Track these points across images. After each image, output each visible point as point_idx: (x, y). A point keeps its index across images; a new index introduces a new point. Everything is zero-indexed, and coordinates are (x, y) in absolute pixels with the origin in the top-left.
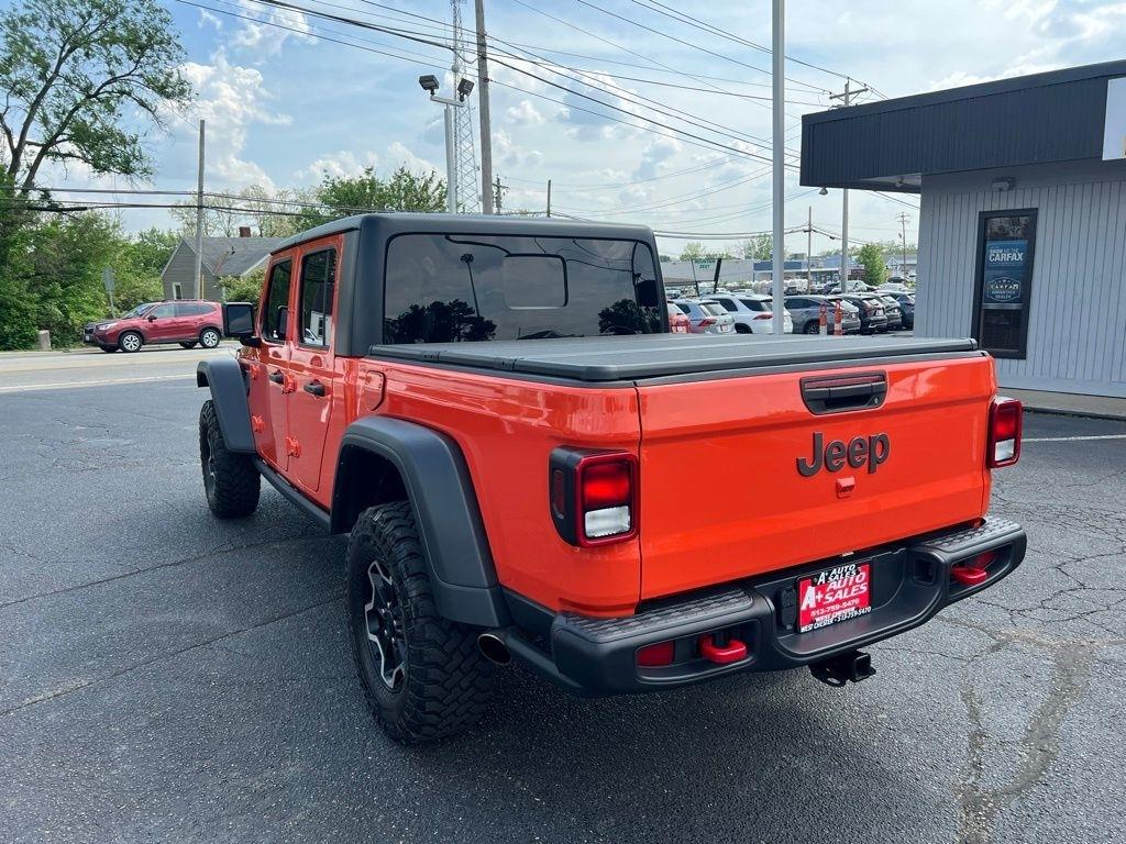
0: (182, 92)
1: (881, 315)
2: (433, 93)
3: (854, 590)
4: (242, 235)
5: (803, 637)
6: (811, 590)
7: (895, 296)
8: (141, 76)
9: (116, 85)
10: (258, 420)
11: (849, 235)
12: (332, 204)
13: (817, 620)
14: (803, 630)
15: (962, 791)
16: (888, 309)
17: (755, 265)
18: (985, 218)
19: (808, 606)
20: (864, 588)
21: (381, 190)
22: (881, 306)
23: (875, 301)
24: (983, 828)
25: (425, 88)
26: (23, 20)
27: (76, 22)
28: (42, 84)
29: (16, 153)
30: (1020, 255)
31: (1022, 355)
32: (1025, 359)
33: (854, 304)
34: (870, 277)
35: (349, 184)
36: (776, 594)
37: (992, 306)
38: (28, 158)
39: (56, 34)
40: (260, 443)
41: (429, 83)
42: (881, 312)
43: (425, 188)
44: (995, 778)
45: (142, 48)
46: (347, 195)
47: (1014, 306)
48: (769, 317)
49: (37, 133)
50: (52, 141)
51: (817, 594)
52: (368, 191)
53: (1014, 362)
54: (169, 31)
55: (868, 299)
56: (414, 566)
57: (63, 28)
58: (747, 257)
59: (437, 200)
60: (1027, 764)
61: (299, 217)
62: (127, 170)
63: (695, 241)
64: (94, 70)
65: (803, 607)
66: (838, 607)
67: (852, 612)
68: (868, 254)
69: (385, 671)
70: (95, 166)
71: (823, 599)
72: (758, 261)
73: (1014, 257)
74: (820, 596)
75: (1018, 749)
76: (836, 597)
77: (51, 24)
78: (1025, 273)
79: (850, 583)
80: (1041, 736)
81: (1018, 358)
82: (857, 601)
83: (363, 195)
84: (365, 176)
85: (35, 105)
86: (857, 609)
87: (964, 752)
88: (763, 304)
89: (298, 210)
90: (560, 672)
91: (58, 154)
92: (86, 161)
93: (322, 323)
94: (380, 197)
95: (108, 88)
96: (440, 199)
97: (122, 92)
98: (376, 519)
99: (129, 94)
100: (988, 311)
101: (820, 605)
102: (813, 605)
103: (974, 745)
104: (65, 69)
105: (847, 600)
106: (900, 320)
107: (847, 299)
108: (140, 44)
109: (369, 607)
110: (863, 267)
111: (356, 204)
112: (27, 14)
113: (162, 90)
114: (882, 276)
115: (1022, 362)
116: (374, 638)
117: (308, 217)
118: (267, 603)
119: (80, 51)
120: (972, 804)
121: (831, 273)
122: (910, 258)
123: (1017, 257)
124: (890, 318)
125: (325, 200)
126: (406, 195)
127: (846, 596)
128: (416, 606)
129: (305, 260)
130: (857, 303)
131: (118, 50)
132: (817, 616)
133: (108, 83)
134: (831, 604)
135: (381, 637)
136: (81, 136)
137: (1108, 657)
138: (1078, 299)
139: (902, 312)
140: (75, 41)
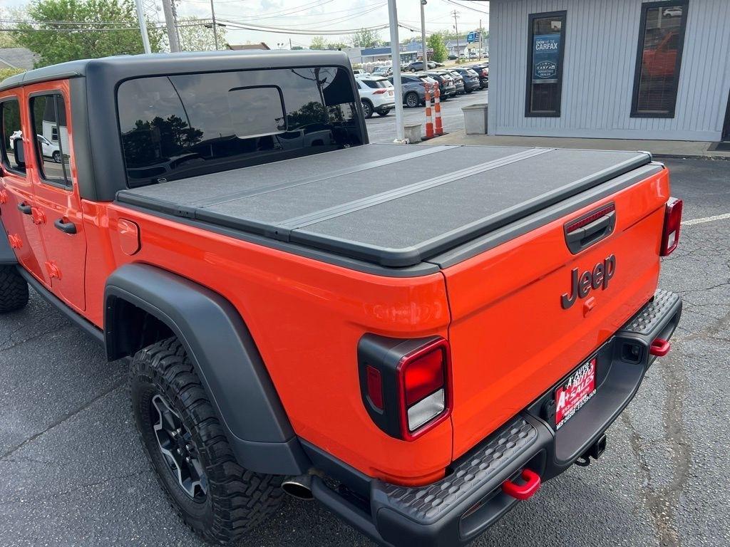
1: (452, 85)
3: (587, 381)
5: (558, 433)
6: (563, 394)
7: (459, 71)
10: (14, 239)
11: (426, 28)
12: (41, 19)
13: (566, 415)
14: (558, 427)
15: (644, 495)
16: (456, 81)
17: (362, 51)
18: (533, 18)
19: (561, 407)
20: (592, 378)
21: (80, 6)
22: (451, 79)
23: (447, 76)
24: (671, 528)
30: (556, 45)
31: (558, 114)
32: (559, 116)
33: (435, 78)
34: (436, 57)
36: (542, 407)
37: (538, 81)
40: (19, 255)
42: (451, 83)
44: (662, 479)
47: (553, 81)
48: (383, 92)
51: (566, 396)
52: (69, 7)
53: (553, 119)
55: (443, 75)
56: (203, 412)
58: (355, 46)
59: (126, 13)
60: (675, 459)
61: (15, 32)
63: (319, 36)
65: (558, 410)
66: (578, 399)
67: (586, 398)
68: (434, 40)
69: (182, 481)
71: (570, 398)
72: (364, 48)
73: (552, 47)
74: (568, 396)
75: (665, 445)
76: (577, 392)
78: (559, 57)
79: (585, 377)
80: (675, 430)
81: (556, 116)
82: (588, 389)
83: (66, 11)
86: (588, 395)
87: (632, 455)
88: (378, 83)
89: (14, 26)
90: (384, 539)
93: (55, 131)
94: (80, 11)
96: (128, 12)
98: (155, 364)
100: (537, 86)
101: (567, 403)
102: (563, 405)
103: (636, 448)
105: (583, 391)
106: (463, 88)
107: (430, 75)
109: (158, 427)
110: (432, 50)
111: (61, 18)
114: (445, 55)
115: (558, 119)
116: (168, 453)
117: (25, 31)
118: (56, 401)
120: (656, 507)
121: (411, 55)
122: (460, 42)
123: (554, 46)
124: (457, 87)
125: (34, 16)
126: (101, 9)
127: (582, 388)
128: (211, 448)
129: (32, 100)
130: (437, 77)
132: (566, 412)
134: (575, 398)
135: (174, 453)
137: (689, 352)
138: (592, 75)
139: (464, 83)
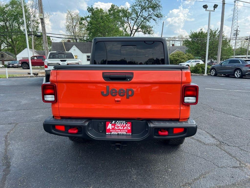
0: (162, 16)
2: (206, 9)
3: (125, 128)
4: (172, 46)
5: (107, 135)
6: (110, 125)
8: (154, 14)
9: (149, 16)
13: (112, 132)
14: (107, 133)
19: (109, 128)
20: (129, 128)
25: (204, 8)
26: (135, 6)
27: (144, 4)
28: (137, 17)
29: (131, 31)
35: (196, 33)
38: (133, 32)
39: (140, 7)
41: (205, 7)
43: (215, 32)
45: (155, 8)
46: (195, 36)
49: (135, 27)
50: (138, 29)
51: (112, 126)
54: (160, 4)
57: (141, 6)
62: (149, 33)
64: (145, 14)
65: (108, 128)
66: (119, 131)
67: (125, 133)
70: (144, 33)
71: (114, 128)
74: (113, 127)
76: (119, 128)
77: (139, 6)
79: (124, 126)
82: (127, 131)
84: (200, 31)
85: (135, 22)
86: (126, 133)
91: (138, 31)
92: (143, 32)
95: (148, 17)
97: (150, 18)
99: (152, 18)
101: (113, 129)
102: (111, 128)
104: (141, 14)
105: (123, 130)
108: (154, 7)
111: (197, 37)
112: (135, 4)
113: (157, 16)
119: (144, 11)
131: (150, 9)
132: (112, 131)
133: (148, 16)
134: (117, 130)
136: (142, 27)
140: (143, 8)
